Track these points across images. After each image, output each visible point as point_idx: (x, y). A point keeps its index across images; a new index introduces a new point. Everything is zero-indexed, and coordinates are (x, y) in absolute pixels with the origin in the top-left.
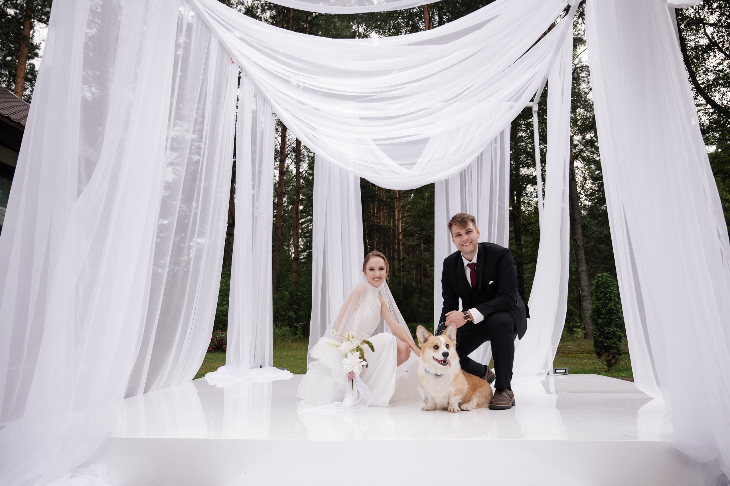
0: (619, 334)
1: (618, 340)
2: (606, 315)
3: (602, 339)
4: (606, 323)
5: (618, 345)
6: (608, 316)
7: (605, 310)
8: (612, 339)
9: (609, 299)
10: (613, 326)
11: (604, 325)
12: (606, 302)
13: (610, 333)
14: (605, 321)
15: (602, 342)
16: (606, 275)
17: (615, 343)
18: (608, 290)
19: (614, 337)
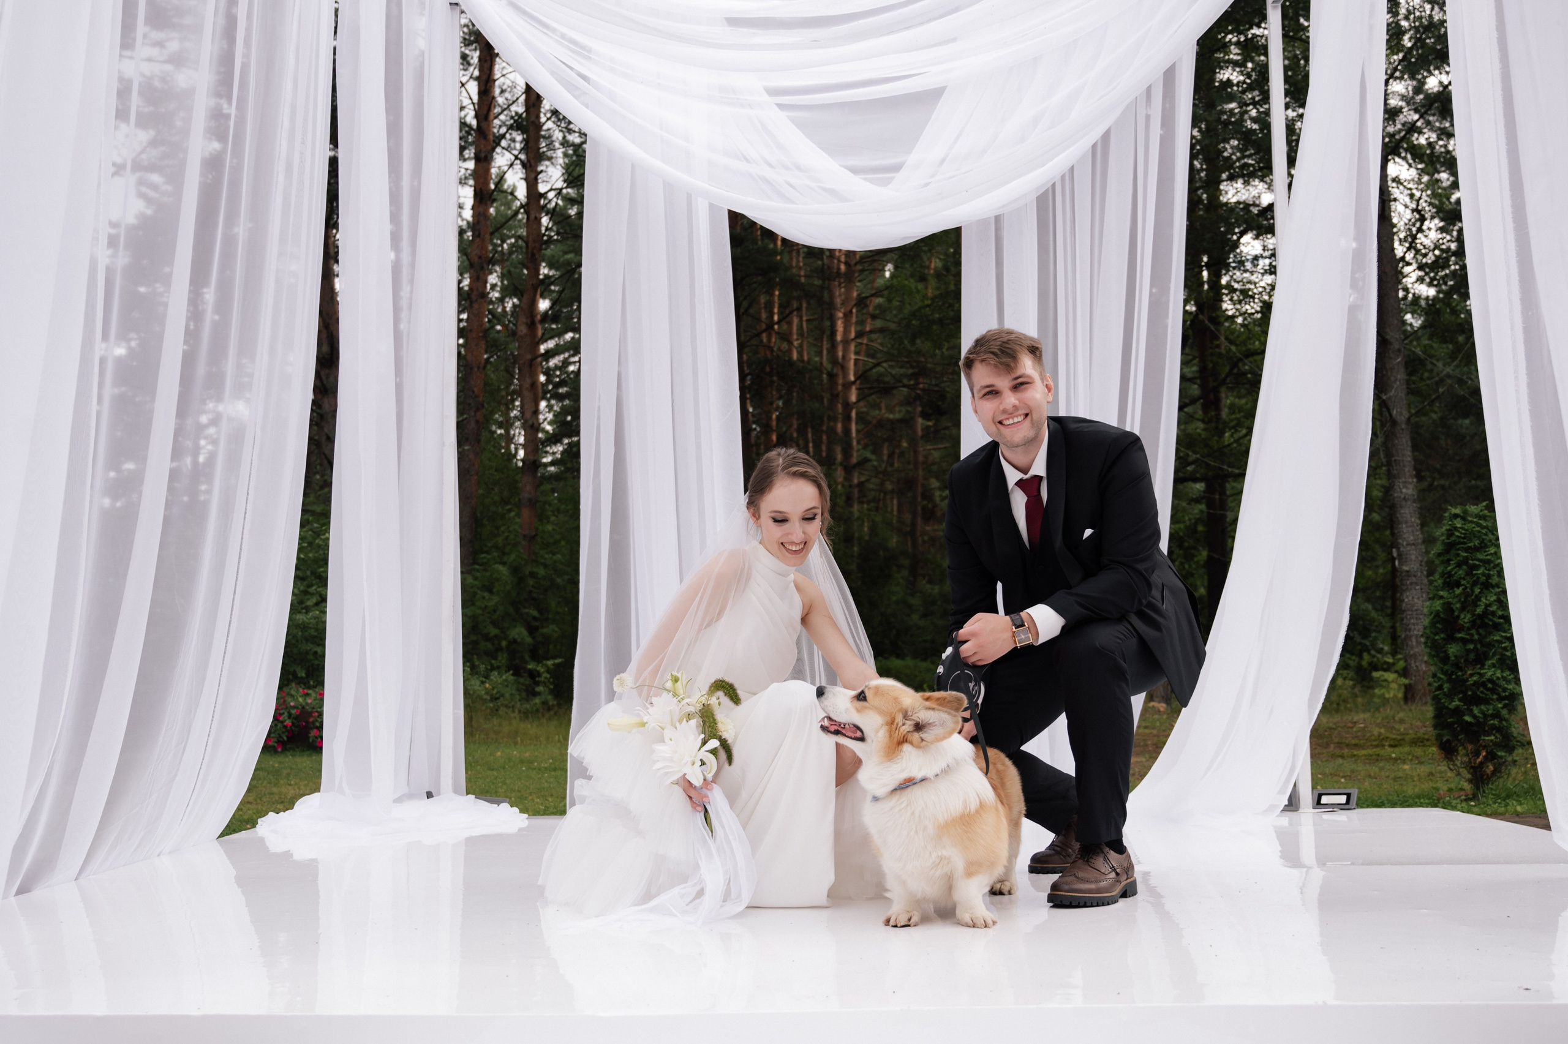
0: (1510, 687)
1: (1505, 706)
2: (1473, 631)
3: (1458, 703)
4: (1472, 656)
5: (1507, 720)
6: (1478, 634)
7: (1469, 616)
8: (1487, 702)
9: (1482, 584)
10: (1494, 666)
11: (1466, 660)
12: (1473, 591)
13: (1484, 684)
14: (1468, 651)
15: (1457, 712)
16: (1476, 512)
17: (1497, 715)
18: (1480, 556)
19: (1495, 697)
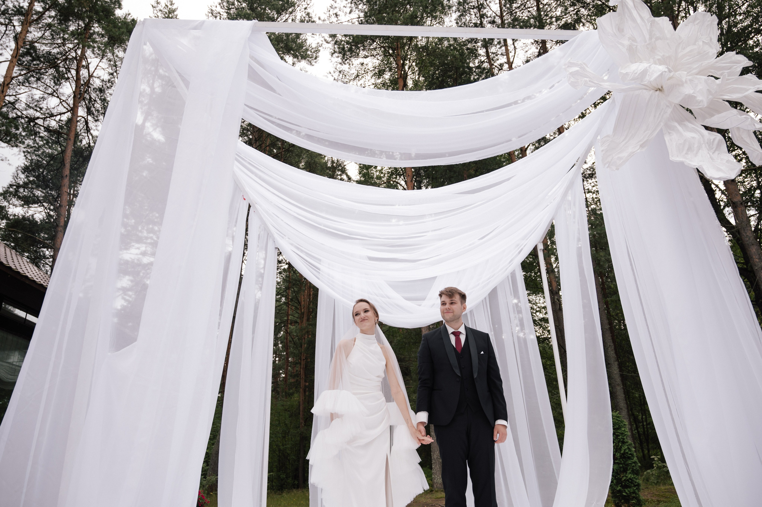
0: (637, 481)
1: (637, 489)
2: (621, 460)
3: (620, 488)
4: (622, 469)
5: (638, 494)
6: (623, 461)
7: (619, 454)
8: (630, 487)
9: (622, 442)
10: (630, 473)
11: (620, 471)
12: (619, 445)
13: (628, 480)
14: (620, 467)
15: (620, 491)
16: (615, 415)
17: (634, 492)
18: (619, 431)
19: (633, 485)
